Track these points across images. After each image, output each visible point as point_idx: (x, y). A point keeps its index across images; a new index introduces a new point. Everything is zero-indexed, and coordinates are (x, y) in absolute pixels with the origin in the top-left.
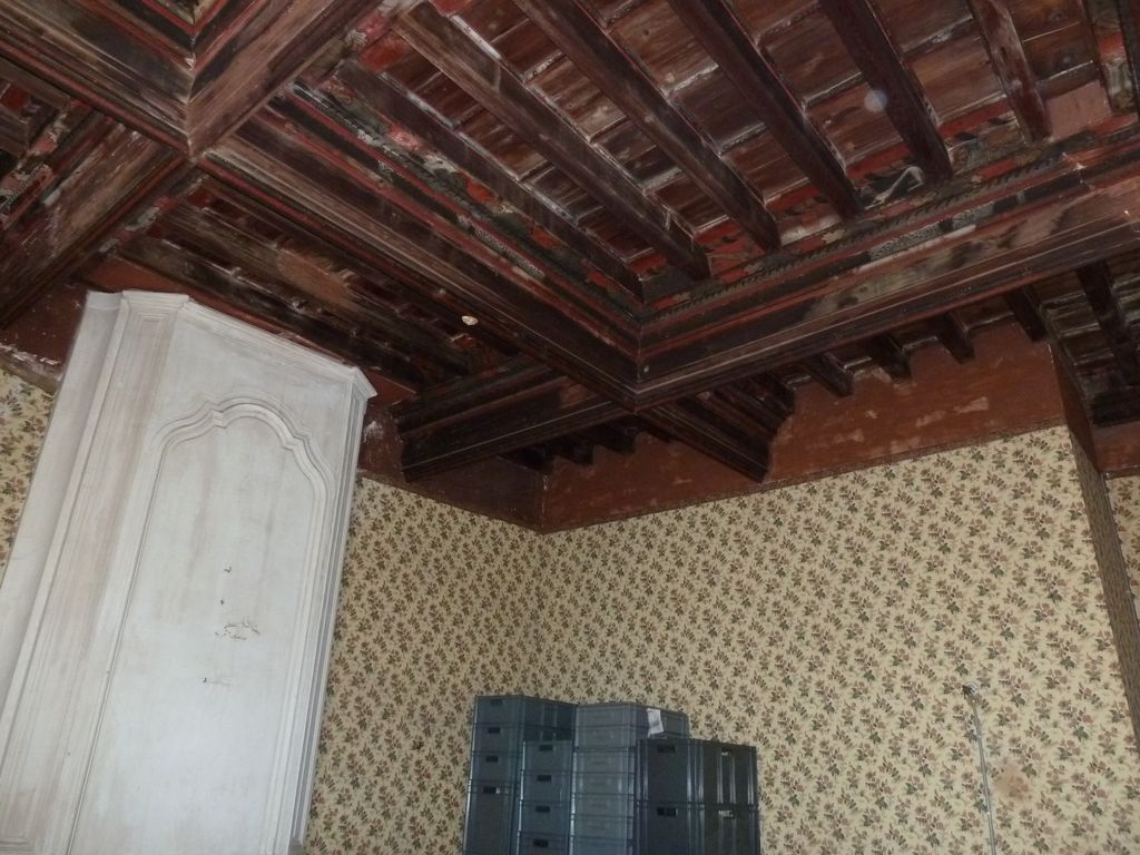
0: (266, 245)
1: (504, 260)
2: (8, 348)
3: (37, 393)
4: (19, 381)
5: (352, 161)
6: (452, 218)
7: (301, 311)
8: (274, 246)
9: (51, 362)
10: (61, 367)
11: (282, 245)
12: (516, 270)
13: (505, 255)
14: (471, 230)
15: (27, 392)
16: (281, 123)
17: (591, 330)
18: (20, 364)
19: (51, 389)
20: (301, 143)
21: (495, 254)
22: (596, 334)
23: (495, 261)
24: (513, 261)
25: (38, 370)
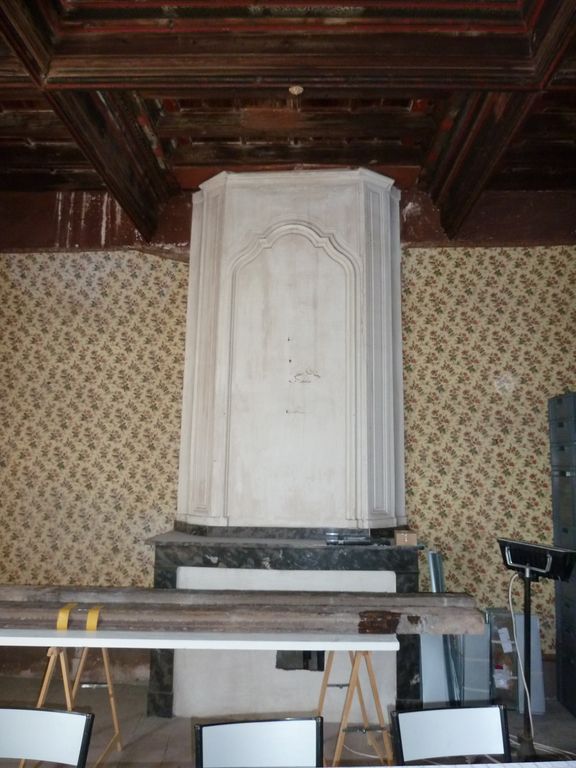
0: (230, 112)
1: (311, 20)
2: (160, 245)
3: (181, 265)
4: (171, 261)
5: (142, 22)
6: (245, 13)
7: (299, 145)
8: (234, 111)
9: (184, 245)
10: (188, 246)
11: (238, 108)
12: (329, 21)
13: (309, 14)
14: (266, 13)
15: (176, 266)
16: (81, 27)
17: (447, 32)
18: (168, 252)
19: (186, 260)
20: (102, 33)
21: (299, 20)
22: (456, 33)
23: (304, 25)
24: (321, 15)
25: (178, 251)
